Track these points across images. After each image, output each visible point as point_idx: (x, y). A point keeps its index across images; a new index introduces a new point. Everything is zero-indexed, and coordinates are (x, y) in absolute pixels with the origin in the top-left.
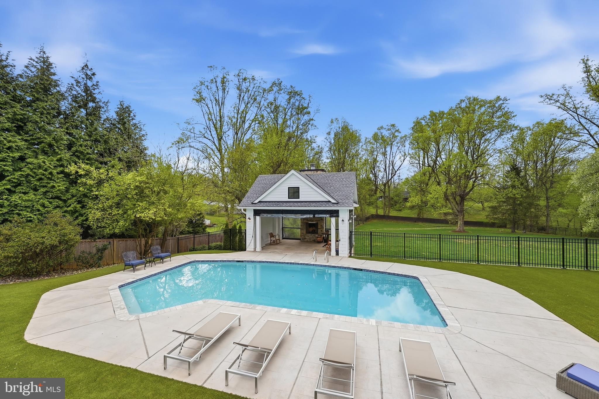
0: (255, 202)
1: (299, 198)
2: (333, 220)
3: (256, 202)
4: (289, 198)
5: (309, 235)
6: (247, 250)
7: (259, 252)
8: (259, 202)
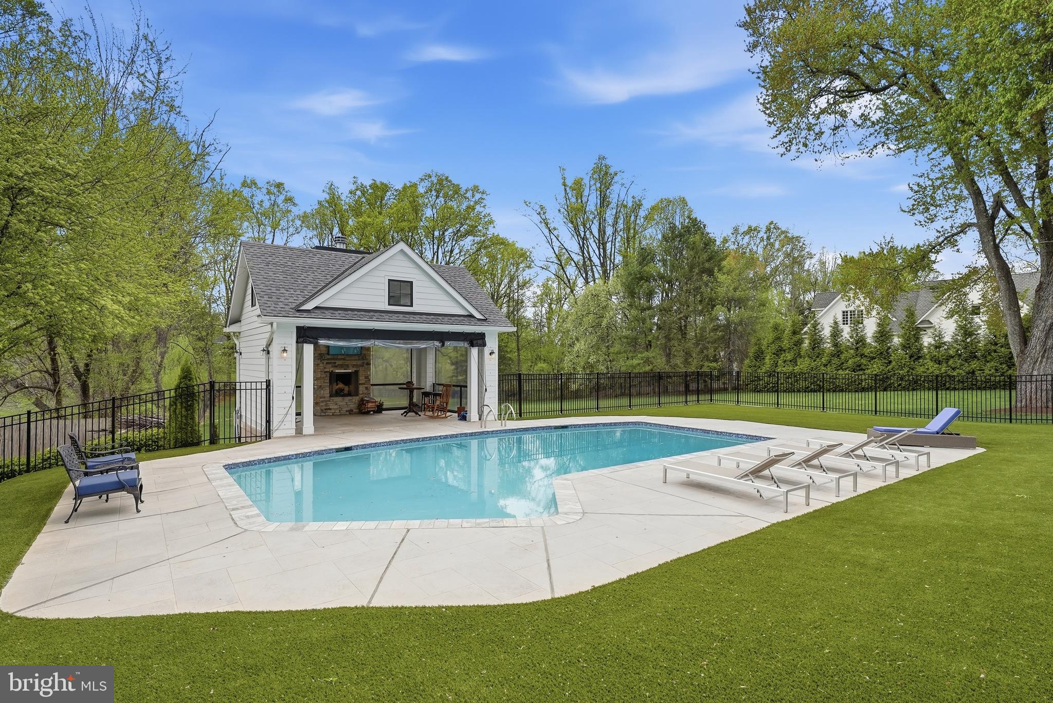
0: (303, 308)
1: (412, 306)
2: (474, 351)
3: (310, 306)
4: (389, 305)
5: (338, 399)
6: (275, 434)
7: (312, 435)
8: (317, 308)
